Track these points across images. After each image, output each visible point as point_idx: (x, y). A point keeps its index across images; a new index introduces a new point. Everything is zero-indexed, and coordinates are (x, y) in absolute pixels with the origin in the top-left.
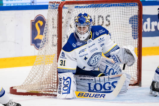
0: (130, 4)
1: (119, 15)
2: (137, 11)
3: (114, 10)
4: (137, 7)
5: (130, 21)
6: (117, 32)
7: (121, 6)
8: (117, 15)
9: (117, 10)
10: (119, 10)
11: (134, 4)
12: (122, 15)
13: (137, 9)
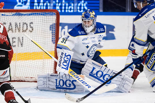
0: (49, 13)
1: (40, 23)
2: (55, 20)
3: (36, 18)
4: (55, 16)
5: (50, 28)
6: (37, 37)
7: (41, 14)
8: (38, 22)
9: (38, 18)
10: (40, 18)
11: (53, 13)
12: (42, 23)
13: (55, 18)
